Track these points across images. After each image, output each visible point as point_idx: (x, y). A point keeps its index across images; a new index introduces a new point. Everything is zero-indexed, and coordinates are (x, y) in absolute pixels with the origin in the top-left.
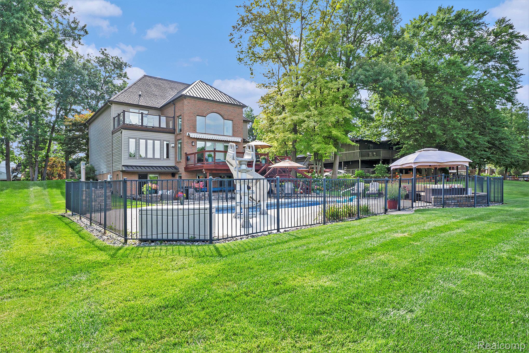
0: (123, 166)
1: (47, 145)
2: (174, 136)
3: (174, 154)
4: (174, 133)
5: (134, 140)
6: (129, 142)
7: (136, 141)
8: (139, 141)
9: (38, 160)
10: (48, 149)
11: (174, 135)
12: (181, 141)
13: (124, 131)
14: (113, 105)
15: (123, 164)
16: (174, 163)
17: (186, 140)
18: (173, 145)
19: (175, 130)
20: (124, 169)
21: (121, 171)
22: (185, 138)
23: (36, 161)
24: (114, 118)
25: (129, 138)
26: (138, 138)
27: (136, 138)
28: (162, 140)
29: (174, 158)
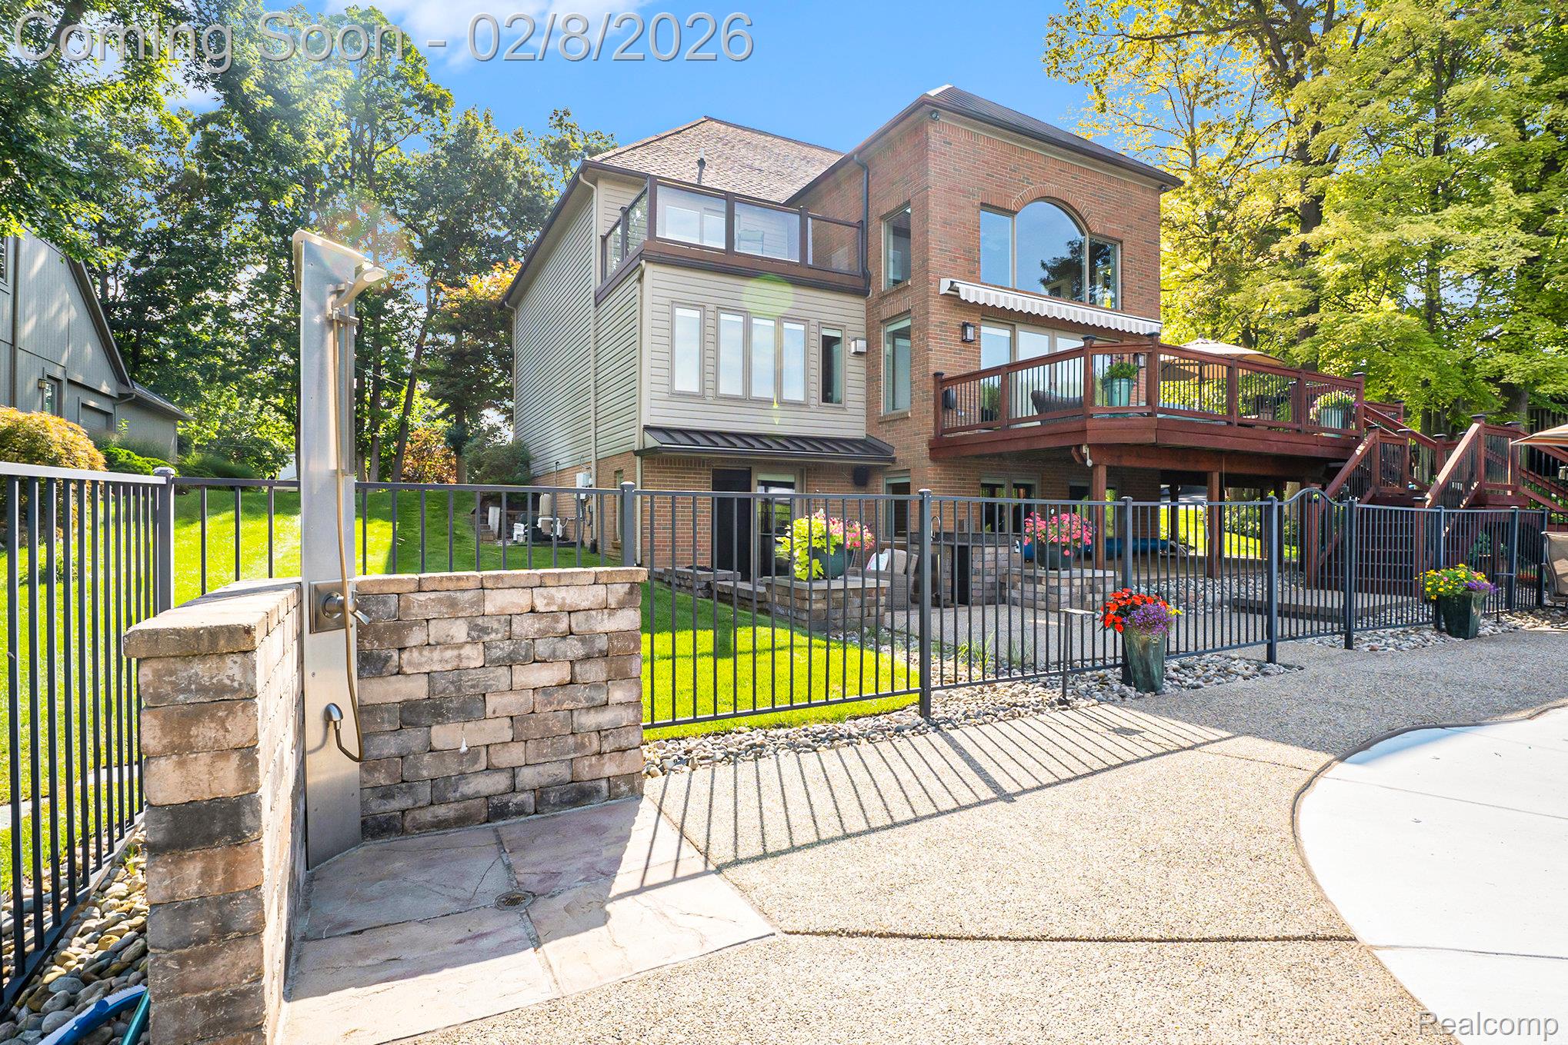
0: (647, 428)
1: (404, 393)
2: (863, 308)
3: (864, 384)
4: (861, 292)
5: (696, 314)
6: (672, 322)
7: (703, 319)
8: (717, 320)
9: (378, 435)
10: (405, 405)
11: (862, 301)
12: (907, 323)
13: (651, 271)
14: (600, 183)
15: (646, 421)
16: (863, 426)
17: (937, 313)
18: (862, 346)
19: (866, 276)
20: (651, 441)
21: (637, 453)
22: (934, 305)
23: (374, 438)
24: (604, 239)
25: (675, 303)
26: (712, 307)
27: (700, 306)
28: (814, 322)
29: (863, 405)
